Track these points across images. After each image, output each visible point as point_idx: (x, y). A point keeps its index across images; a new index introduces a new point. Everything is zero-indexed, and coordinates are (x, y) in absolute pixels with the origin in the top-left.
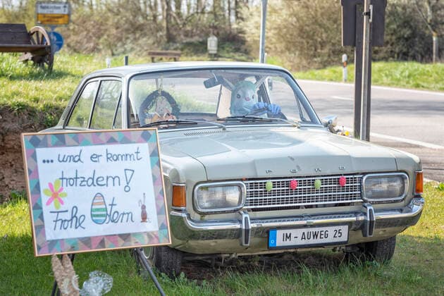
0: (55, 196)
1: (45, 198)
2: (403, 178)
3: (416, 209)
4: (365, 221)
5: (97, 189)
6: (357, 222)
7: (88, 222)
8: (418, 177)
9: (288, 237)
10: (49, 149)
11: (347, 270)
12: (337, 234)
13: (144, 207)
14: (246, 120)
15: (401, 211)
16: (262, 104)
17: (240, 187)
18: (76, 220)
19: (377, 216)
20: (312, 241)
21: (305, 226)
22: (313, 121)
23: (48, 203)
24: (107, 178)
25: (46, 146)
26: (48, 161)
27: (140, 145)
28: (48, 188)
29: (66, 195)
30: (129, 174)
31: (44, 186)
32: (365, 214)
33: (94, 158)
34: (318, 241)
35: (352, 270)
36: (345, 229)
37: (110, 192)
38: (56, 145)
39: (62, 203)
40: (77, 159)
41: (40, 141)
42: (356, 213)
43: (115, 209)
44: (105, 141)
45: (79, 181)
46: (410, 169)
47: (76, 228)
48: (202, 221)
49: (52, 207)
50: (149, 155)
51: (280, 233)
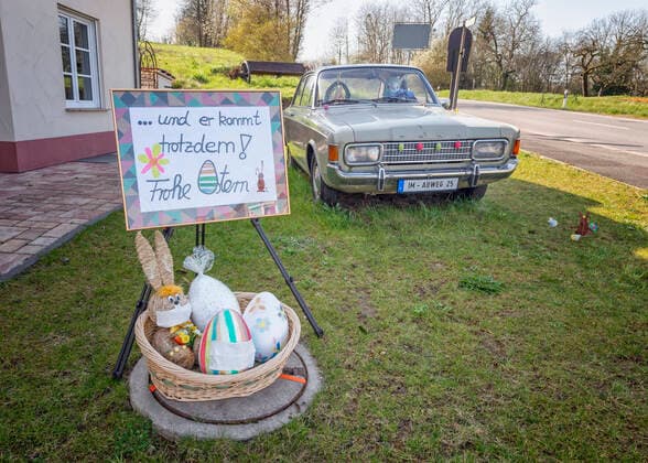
0: (154, 162)
1: (139, 165)
2: (504, 143)
3: (511, 166)
4: (471, 175)
5: (207, 156)
6: (465, 176)
7: (194, 192)
8: (516, 143)
9: (413, 185)
10: (146, 109)
11: (453, 208)
12: (450, 184)
13: (261, 176)
14: (391, 101)
15: (498, 167)
16: (402, 91)
17: (379, 147)
18: (179, 189)
19: (481, 172)
20: (430, 189)
21: (426, 178)
22: (435, 101)
23: (144, 171)
24: (220, 143)
25: (142, 104)
26: (145, 123)
27: (261, 109)
28: (144, 153)
29: (168, 162)
30: (245, 139)
31: (139, 151)
32: (472, 169)
33: (204, 120)
34: (435, 189)
35: (456, 206)
36: (456, 181)
37: (221, 160)
38: (156, 105)
39: (162, 170)
40: (182, 121)
41: (135, 99)
42: (465, 169)
43: (227, 177)
44: (218, 102)
45: (184, 147)
46: (511, 137)
47: (179, 198)
48: (350, 171)
49: (150, 175)
50: (269, 119)
51: (406, 183)
